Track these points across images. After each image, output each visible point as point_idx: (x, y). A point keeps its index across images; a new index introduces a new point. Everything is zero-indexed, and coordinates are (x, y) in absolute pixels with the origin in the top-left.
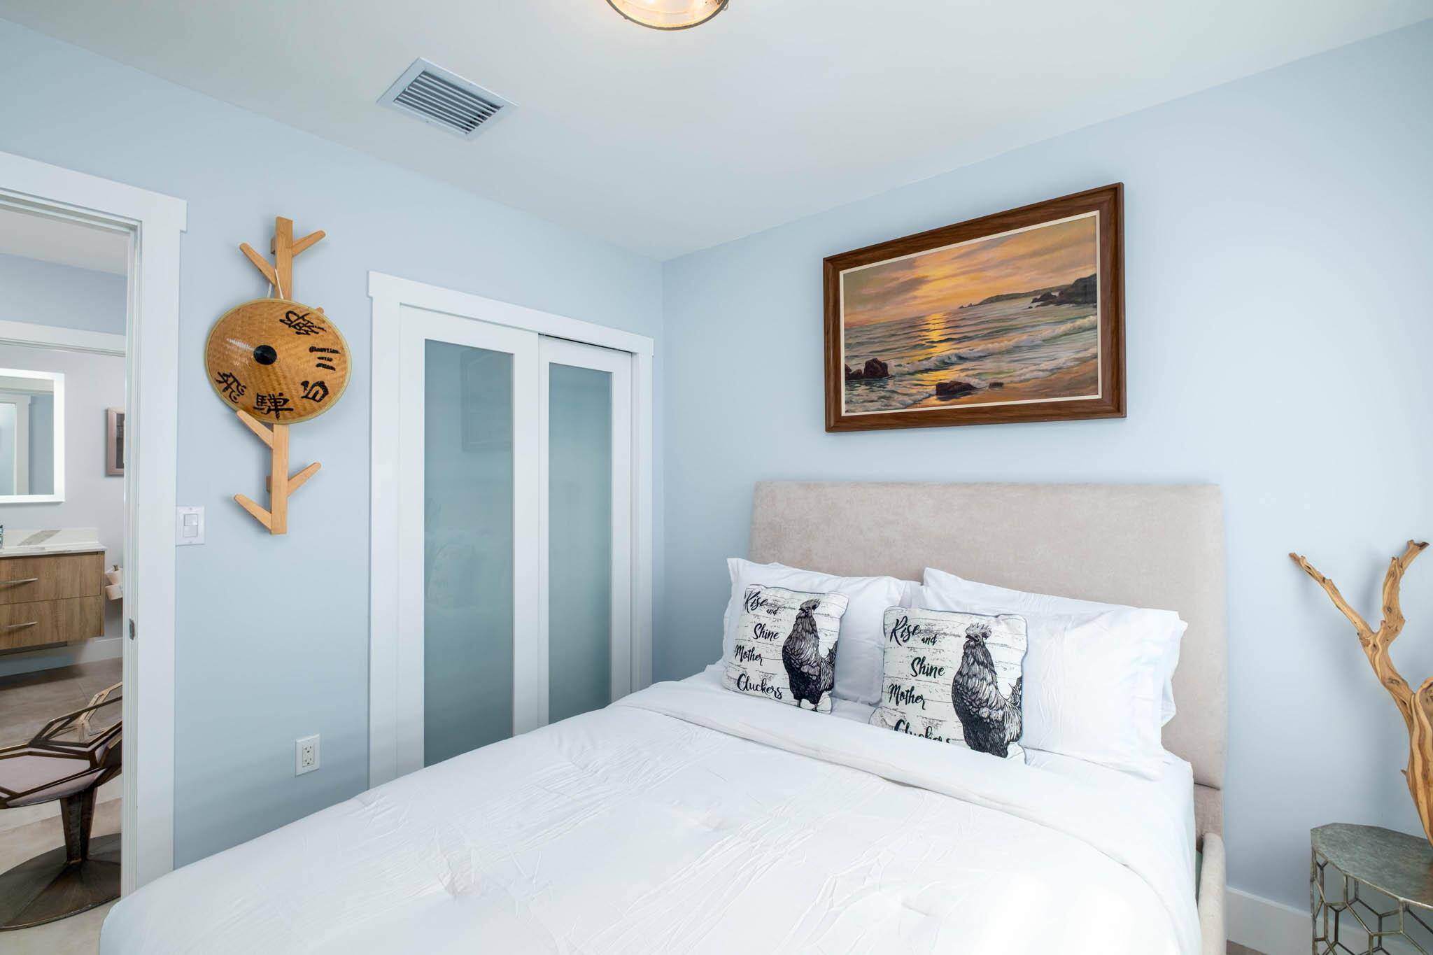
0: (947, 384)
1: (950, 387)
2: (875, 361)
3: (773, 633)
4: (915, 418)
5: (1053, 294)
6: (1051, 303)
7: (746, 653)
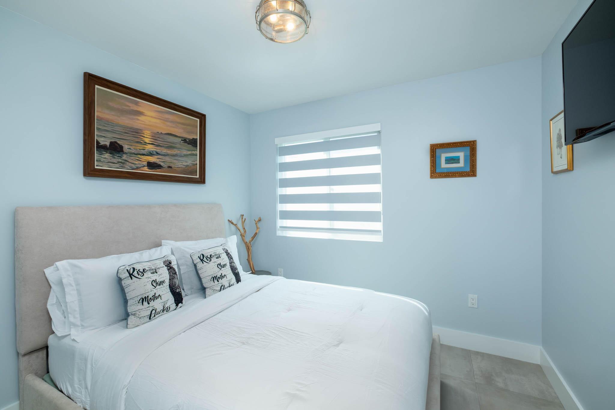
0: (151, 163)
1: (153, 164)
2: (116, 142)
3: (162, 281)
4: (139, 175)
5: (187, 140)
6: (186, 143)
7: (150, 298)
